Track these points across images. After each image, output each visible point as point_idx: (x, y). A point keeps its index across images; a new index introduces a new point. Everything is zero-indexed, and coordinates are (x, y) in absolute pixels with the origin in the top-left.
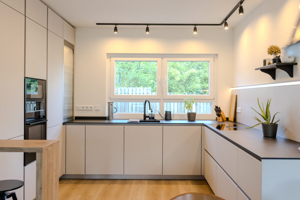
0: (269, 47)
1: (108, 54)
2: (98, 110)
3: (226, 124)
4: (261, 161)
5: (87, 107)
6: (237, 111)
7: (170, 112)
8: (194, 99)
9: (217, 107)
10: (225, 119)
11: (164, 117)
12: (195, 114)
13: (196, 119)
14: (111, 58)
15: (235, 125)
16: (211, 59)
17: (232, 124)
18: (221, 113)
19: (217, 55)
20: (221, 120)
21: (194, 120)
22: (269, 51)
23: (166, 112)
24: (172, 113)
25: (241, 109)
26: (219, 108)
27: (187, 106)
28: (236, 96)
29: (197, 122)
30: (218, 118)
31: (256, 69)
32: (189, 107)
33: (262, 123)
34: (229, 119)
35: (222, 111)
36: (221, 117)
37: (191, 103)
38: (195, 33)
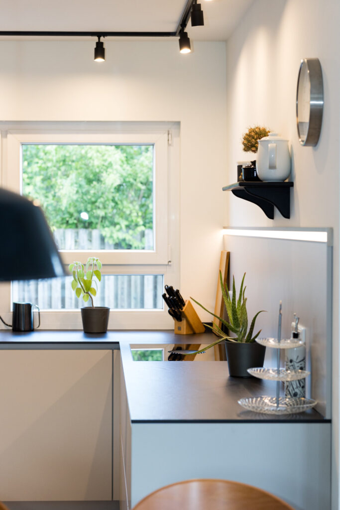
0: (246, 132)
7: (29, 306)
8: (103, 265)
9: (170, 290)
11: (11, 323)
12: (104, 313)
13: (109, 328)
16: (160, 138)
18: (184, 308)
19: (178, 123)
20: (184, 331)
21: (103, 332)
23: (17, 306)
24: (34, 310)
26: (178, 291)
27: (78, 286)
28: (229, 254)
30: (176, 324)
31: (224, 189)
32: (87, 289)
35: (186, 304)
36: (184, 322)
37: (95, 278)
38: (100, 60)
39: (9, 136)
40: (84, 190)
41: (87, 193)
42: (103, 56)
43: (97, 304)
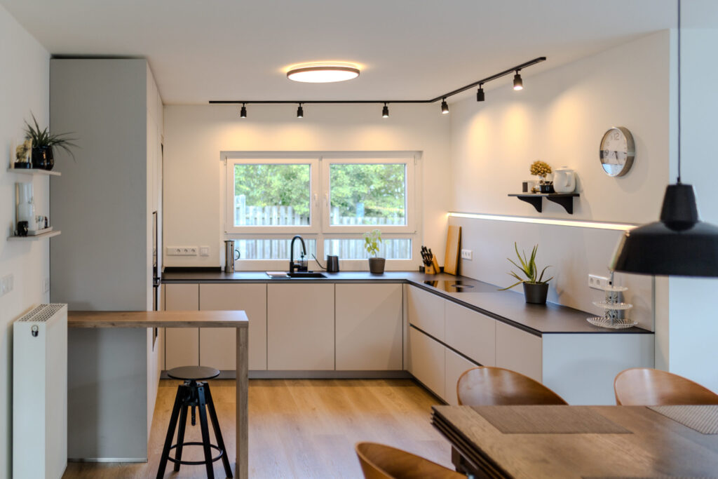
0: (533, 164)
1: (222, 152)
2: (205, 256)
3: (441, 280)
4: (541, 336)
5: (186, 250)
6: (463, 256)
7: (337, 258)
9: (424, 249)
10: (438, 270)
11: (326, 267)
12: (382, 261)
13: (385, 270)
14: (228, 160)
15: (458, 283)
16: (409, 160)
17: (453, 280)
18: (433, 259)
19: (420, 152)
20: (432, 272)
21: (381, 273)
22: (534, 170)
23: (330, 258)
24: (340, 259)
25: (472, 253)
26: (430, 250)
27: (368, 246)
28: (461, 229)
29: (387, 276)
30: (427, 268)
31: (511, 196)
32: (374, 248)
33: (524, 282)
34: (445, 270)
35: (434, 256)
36: (432, 267)
37: (378, 241)
38: (386, 117)
39: (323, 160)
40: (285, 183)
41: (286, 185)
42: (387, 114)
43: (380, 255)
